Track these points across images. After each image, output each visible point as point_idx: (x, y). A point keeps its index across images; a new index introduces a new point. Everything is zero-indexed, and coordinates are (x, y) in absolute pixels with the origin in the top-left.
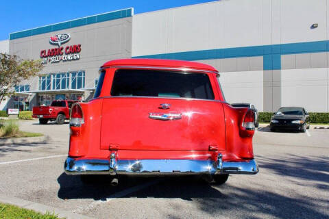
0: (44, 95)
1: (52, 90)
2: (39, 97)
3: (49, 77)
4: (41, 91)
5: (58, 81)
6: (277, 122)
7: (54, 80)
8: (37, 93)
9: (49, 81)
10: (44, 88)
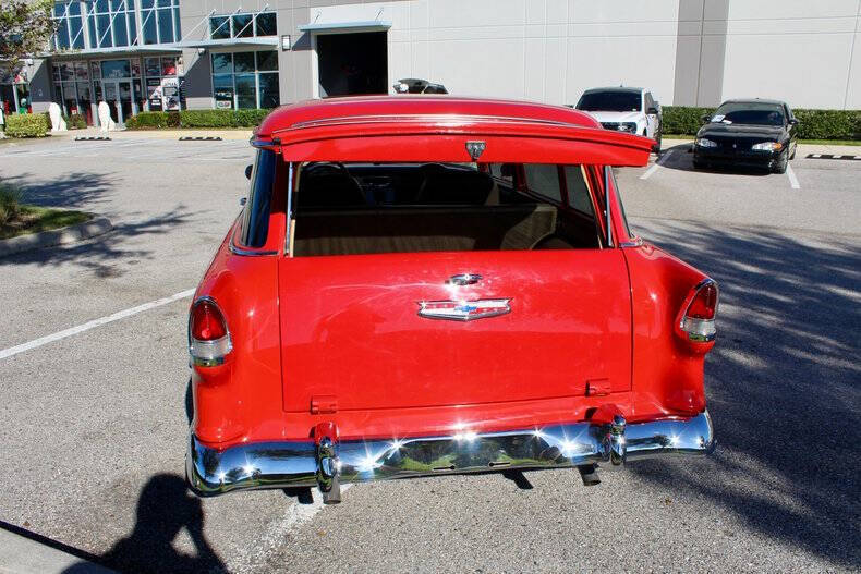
0: (70, 65)
1: (88, 49)
2: (55, 69)
3: (75, 10)
4: (59, 52)
5: (104, 22)
6: (713, 144)
7: (91, 20)
8: (49, 60)
9: (77, 24)
10: (64, 43)
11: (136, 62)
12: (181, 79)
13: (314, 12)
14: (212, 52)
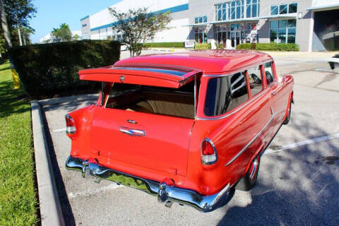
0: (221, 26)
1: (227, 20)
2: (216, 27)
3: (224, 6)
4: (218, 22)
5: (233, 9)
7: (229, 9)
8: (214, 24)
9: (224, 10)
10: (219, 19)
12: (258, 31)
13: (314, 1)
14: (270, 21)
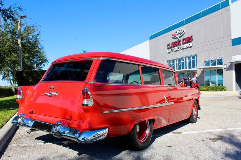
3: (173, 61)
11: (186, 74)
12: (197, 78)
13: (233, 57)
14: (205, 70)
